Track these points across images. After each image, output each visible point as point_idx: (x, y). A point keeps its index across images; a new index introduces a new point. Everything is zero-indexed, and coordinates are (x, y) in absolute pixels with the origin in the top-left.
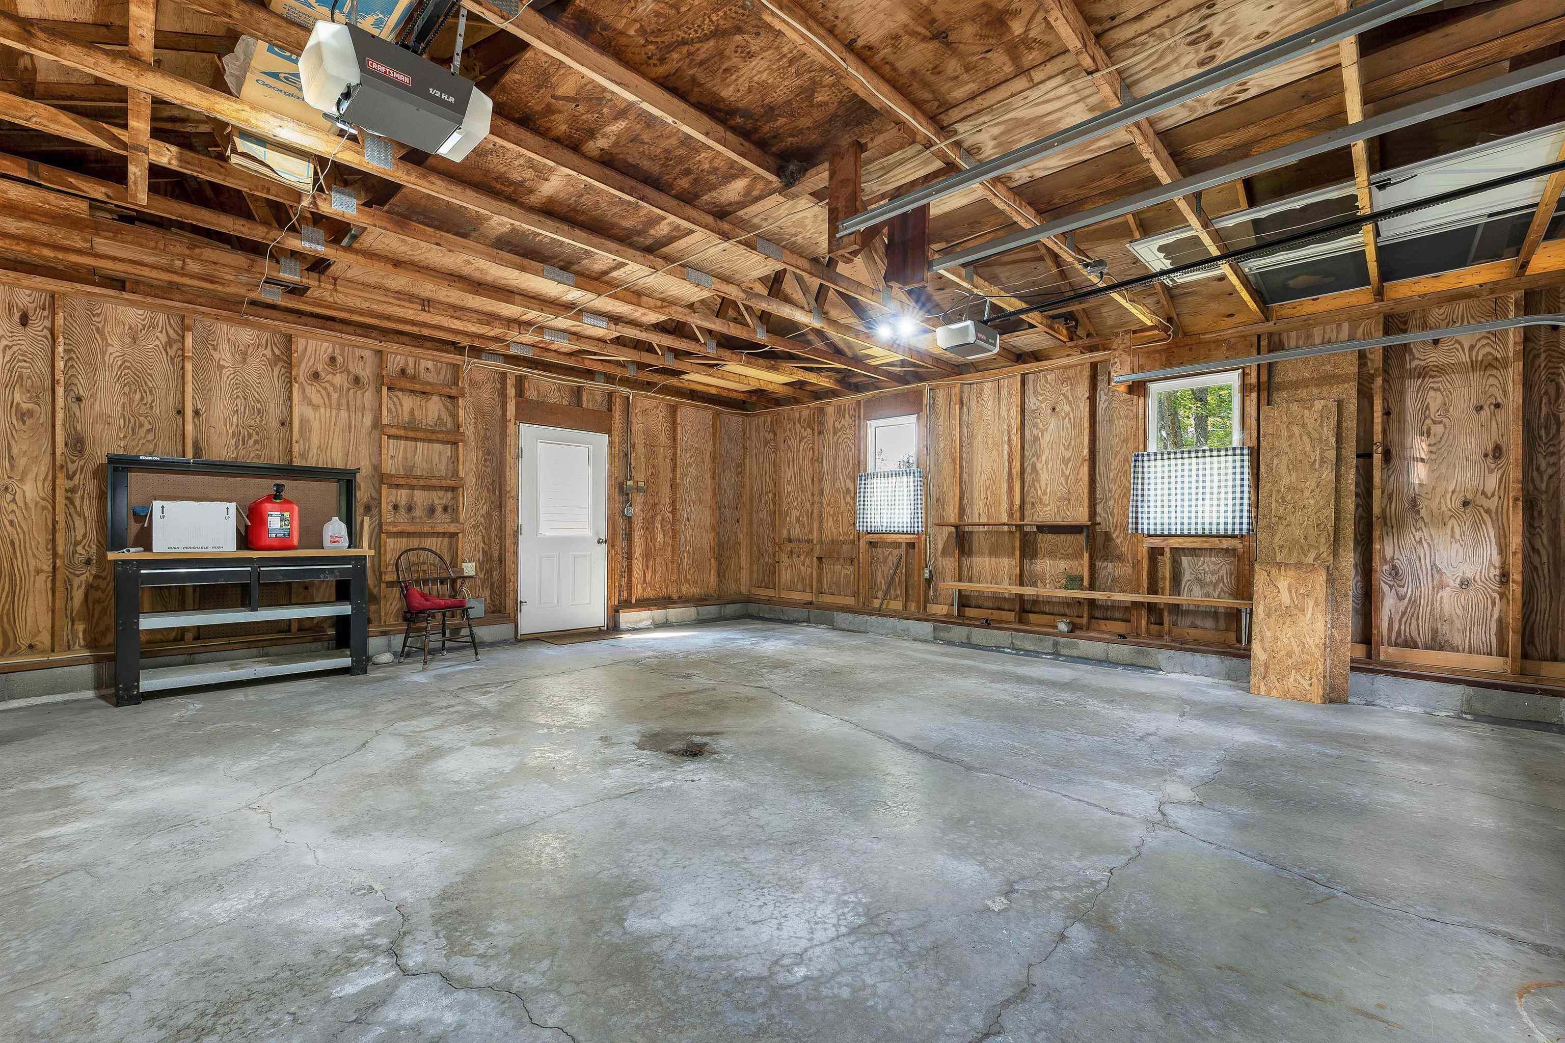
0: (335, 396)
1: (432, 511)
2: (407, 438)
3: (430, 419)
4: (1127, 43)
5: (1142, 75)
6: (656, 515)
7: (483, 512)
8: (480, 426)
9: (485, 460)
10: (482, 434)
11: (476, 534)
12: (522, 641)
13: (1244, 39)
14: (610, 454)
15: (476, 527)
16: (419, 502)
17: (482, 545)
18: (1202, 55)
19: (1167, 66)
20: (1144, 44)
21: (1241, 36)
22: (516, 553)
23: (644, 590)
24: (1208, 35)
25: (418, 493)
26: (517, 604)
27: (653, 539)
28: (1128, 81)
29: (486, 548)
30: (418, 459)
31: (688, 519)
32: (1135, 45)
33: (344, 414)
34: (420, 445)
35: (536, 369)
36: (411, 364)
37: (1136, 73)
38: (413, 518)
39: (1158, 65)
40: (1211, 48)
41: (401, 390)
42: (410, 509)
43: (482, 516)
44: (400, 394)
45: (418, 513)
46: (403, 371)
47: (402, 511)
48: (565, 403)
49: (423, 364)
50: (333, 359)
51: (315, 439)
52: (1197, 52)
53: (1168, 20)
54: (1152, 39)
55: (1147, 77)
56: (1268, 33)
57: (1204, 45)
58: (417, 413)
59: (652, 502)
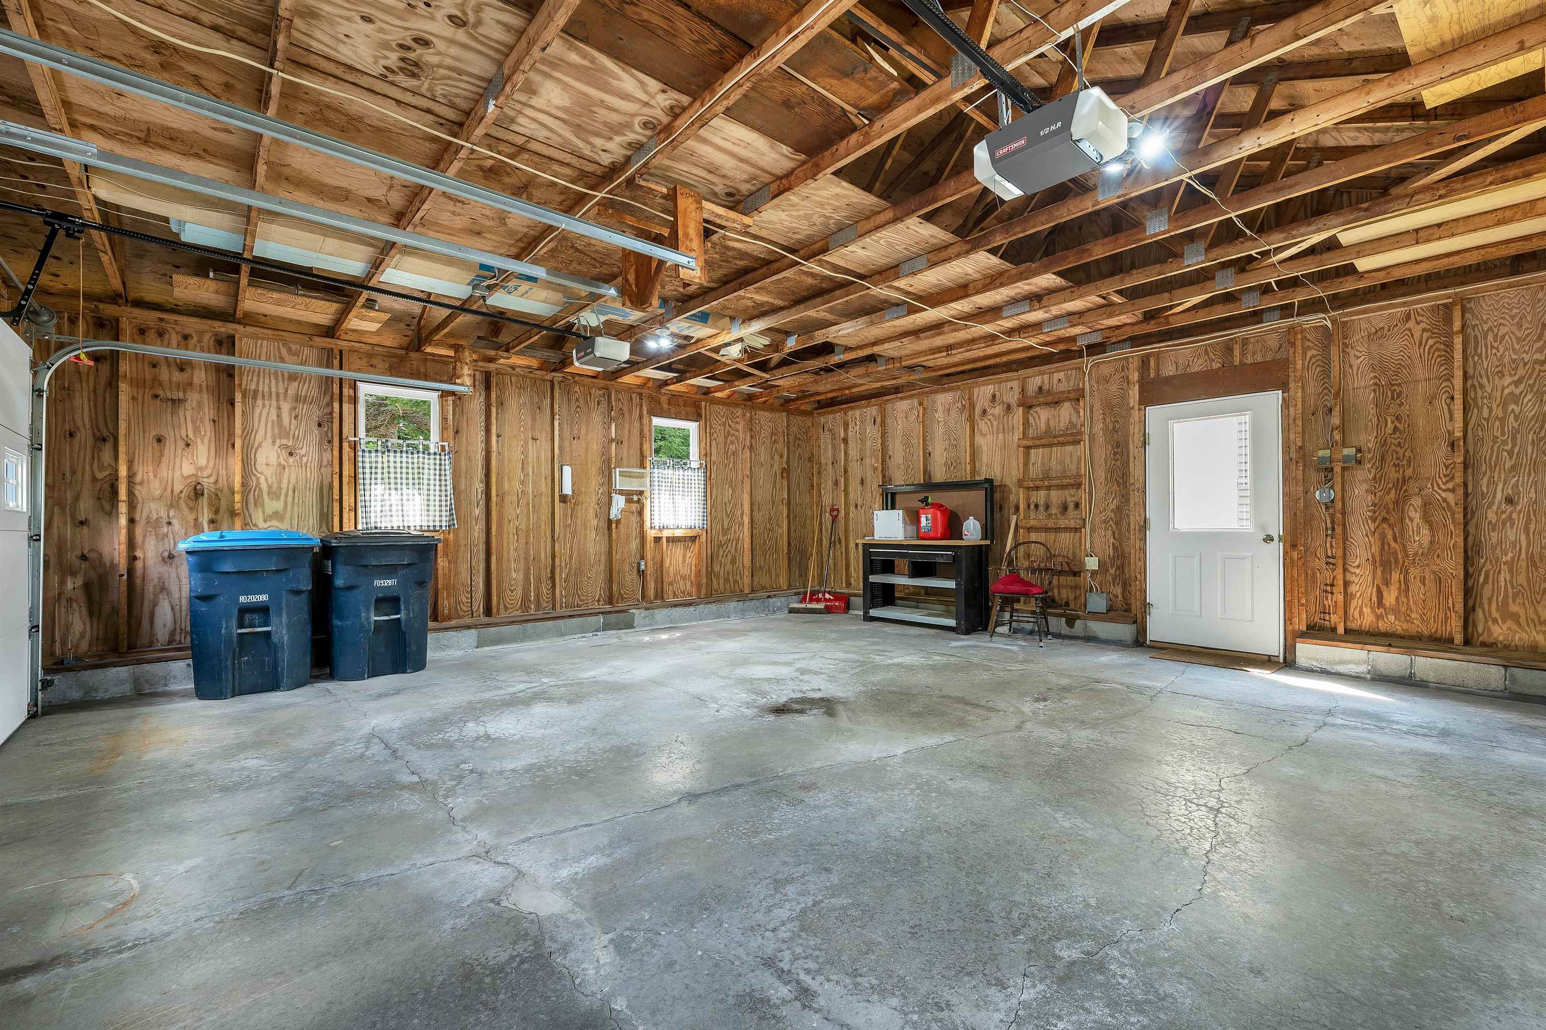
0: (995, 423)
1: (1065, 508)
2: (1044, 446)
3: (1062, 424)
4: (452, 106)
5: (471, 80)
6: (1407, 497)
7: (1113, 506)
8: (1108, 420)
9: (1115, 454)
10: (1111, 427)
11: (1106, 529)
12: (1149, 647)
13: (381, 30)
14: (1285, 416)
15: (1105, 522)
16: (1054, 500)
17: (1112, 540)
18: (420, 51)
19: (450, 68)
20: (444, 96)
21: (381, 35)
22: (1143, 550)
23: (1379, 617)
24: (403, 59)
25: (1053, 493)
26: (1146, 606)
27: (1401, 537)
28: (484, 85)
29: (1117, 544)
30: (1053, 463)
31: (1510, 501)
32: (450, 101)
33: (1001, 436)
34: (1054, 449)
35: (1171, 339)
36: (1046, 382)
37: (472, 84)
38: (1050, 515)
39: (454, 75)
40: (409, 48)
41: (1039, 405)
42: (1047, 507)
43: (1112, 511)
44: (1038, 409)
45: (1054, 510)
46: (1040, 388)
47: (1041, 508)
48: (1216, 365)
49: (1056, 376)
50: (994, 396)
51: (985, 459)
52: (421, 56)
53: (414, 93)
54: (437, 94)
55: (470, 75)
56: (362, 17)
57: (412, 55)
58: (1052, 423)
59: (1394, 475)
